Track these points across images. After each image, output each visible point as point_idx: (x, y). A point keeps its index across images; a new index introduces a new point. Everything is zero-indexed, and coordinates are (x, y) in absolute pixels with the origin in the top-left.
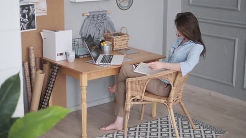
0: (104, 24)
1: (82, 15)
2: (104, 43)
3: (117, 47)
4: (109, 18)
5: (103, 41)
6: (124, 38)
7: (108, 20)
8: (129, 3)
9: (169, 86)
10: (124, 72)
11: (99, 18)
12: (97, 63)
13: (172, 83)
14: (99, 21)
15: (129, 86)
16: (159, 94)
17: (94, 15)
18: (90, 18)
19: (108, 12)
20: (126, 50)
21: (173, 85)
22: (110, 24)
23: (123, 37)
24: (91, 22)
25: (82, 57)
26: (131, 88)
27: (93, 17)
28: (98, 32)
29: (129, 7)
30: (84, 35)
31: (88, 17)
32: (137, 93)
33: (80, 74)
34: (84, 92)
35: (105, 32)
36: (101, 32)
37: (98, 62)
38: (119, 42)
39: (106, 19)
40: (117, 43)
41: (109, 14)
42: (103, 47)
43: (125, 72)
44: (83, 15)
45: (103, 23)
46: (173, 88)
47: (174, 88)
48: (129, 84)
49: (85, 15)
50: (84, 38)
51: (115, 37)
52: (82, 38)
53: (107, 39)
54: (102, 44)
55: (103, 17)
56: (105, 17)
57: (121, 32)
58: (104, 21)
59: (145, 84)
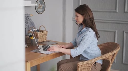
2: (32, 37)
3: (40, 40)
7: (31, 20)
8: (43, 9)
19: (31, 15)
20: (46, 42)
29: (43, 12)
40: (40, 37)
41: (31, 16)
45: (27, 23)
48: (80, 67)
51: (38, 33)
55: (27, 19)
56: (28, 18)
57: (40, 30)
58: (28, 22)
59: (91, 65)
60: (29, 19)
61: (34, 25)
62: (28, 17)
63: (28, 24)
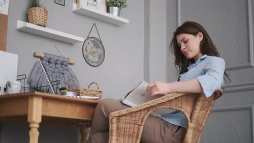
0: (65, 75)
5: (64, 89)
8: (99, 58)
9: (181, 129)
11: (58, 66)
14: (57, 70)
15: (114, 126)
21: (191, 118)
27: (49, 63)
30: (34, 85)
31: (42, 59)
39: (67, 70)
43: (104, 108)
46: (190, 124)
48: (115, 121)
49: (37, 54)
51: (81, 89)
52: (31, 87)
56: (66, 66)
58: (65, 72)
59: (142, 121)
62: (65, 63)
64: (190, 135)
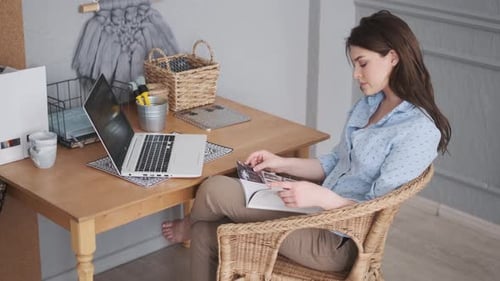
0: (146, 32)
1: (77, 10)
2: (145, 94)
3: (183, 102)
4: (159, 16)
5: (142, 89)
6: (204, 74)
7: (157, 20)
9: (347, 243)
10: (209, 202)
11: (129, 17)
12: (124, 173)
13: (359, 243)
14: (129, 25)
15: (226, 248)
16: (317, 267)
17: (113, 9)
18: (102, 19)
20: (210, 108)
21: (364, 245)
22: (164, 33)
23: (201, 72)
24: (104, 30)
25: (80, 144)
26: (232, 252)
27: (112, 16)
28: (126, 58)
30: (85, 71)
31: (96, 14)
32: (249, 266)
33: (72, 222)
34: (86, 270)
35: (146, 57)
36: (137, 57)
37: (129, 168)
38: (189, 89)
39: (149, 19)
40: (183, 90)
42: (144, 108)
43: (212, 200)
44: (81, 9)
45: (142, 29)
46: (362, 255)
47: (367, 255)
48: (227, 241)
49: (86, 9)
50: (85, 77)
52: (80, 77)
53: (153, 77)
54: (139, 98)
55: (142, 13)
56: (146, 11)
57: (194, 55)
58: (144, 24)
59: (276, 242)
60: (150, 13)
61: (172, 36)
62: (143, 7)
63: (142, 33)
64: (360, 270)
